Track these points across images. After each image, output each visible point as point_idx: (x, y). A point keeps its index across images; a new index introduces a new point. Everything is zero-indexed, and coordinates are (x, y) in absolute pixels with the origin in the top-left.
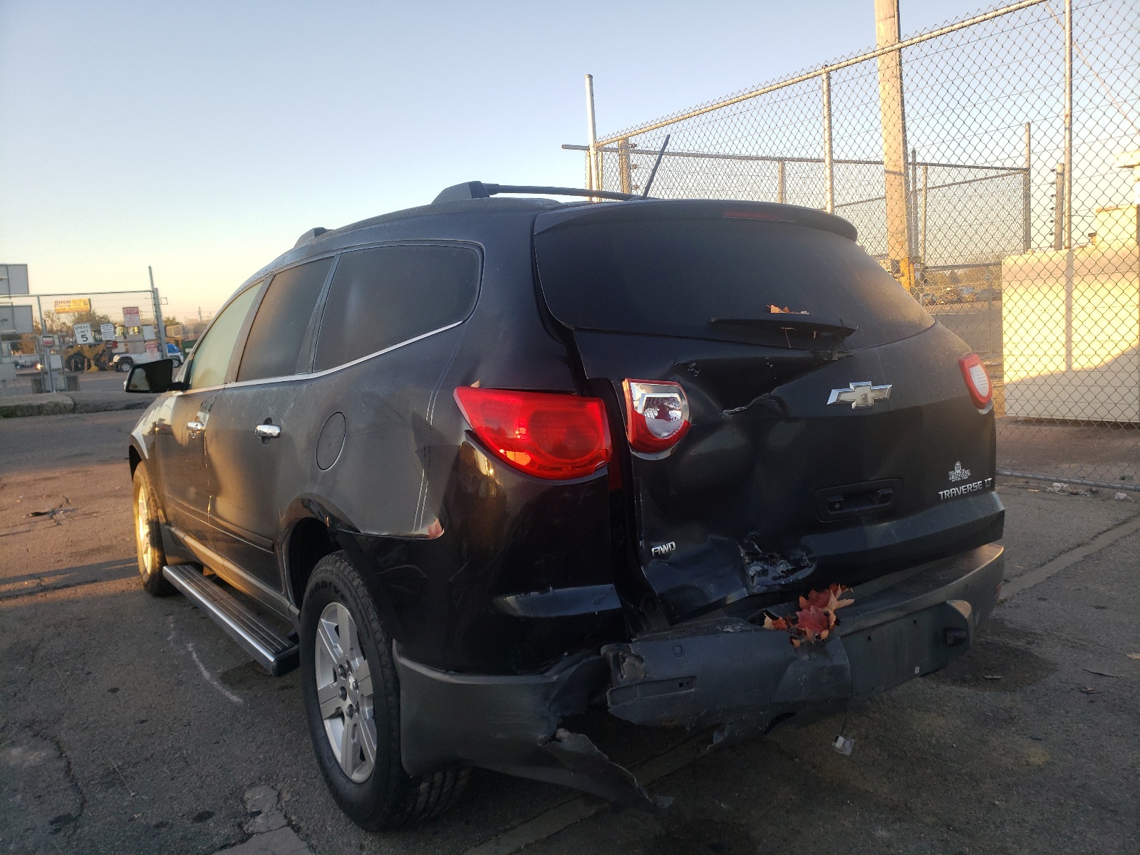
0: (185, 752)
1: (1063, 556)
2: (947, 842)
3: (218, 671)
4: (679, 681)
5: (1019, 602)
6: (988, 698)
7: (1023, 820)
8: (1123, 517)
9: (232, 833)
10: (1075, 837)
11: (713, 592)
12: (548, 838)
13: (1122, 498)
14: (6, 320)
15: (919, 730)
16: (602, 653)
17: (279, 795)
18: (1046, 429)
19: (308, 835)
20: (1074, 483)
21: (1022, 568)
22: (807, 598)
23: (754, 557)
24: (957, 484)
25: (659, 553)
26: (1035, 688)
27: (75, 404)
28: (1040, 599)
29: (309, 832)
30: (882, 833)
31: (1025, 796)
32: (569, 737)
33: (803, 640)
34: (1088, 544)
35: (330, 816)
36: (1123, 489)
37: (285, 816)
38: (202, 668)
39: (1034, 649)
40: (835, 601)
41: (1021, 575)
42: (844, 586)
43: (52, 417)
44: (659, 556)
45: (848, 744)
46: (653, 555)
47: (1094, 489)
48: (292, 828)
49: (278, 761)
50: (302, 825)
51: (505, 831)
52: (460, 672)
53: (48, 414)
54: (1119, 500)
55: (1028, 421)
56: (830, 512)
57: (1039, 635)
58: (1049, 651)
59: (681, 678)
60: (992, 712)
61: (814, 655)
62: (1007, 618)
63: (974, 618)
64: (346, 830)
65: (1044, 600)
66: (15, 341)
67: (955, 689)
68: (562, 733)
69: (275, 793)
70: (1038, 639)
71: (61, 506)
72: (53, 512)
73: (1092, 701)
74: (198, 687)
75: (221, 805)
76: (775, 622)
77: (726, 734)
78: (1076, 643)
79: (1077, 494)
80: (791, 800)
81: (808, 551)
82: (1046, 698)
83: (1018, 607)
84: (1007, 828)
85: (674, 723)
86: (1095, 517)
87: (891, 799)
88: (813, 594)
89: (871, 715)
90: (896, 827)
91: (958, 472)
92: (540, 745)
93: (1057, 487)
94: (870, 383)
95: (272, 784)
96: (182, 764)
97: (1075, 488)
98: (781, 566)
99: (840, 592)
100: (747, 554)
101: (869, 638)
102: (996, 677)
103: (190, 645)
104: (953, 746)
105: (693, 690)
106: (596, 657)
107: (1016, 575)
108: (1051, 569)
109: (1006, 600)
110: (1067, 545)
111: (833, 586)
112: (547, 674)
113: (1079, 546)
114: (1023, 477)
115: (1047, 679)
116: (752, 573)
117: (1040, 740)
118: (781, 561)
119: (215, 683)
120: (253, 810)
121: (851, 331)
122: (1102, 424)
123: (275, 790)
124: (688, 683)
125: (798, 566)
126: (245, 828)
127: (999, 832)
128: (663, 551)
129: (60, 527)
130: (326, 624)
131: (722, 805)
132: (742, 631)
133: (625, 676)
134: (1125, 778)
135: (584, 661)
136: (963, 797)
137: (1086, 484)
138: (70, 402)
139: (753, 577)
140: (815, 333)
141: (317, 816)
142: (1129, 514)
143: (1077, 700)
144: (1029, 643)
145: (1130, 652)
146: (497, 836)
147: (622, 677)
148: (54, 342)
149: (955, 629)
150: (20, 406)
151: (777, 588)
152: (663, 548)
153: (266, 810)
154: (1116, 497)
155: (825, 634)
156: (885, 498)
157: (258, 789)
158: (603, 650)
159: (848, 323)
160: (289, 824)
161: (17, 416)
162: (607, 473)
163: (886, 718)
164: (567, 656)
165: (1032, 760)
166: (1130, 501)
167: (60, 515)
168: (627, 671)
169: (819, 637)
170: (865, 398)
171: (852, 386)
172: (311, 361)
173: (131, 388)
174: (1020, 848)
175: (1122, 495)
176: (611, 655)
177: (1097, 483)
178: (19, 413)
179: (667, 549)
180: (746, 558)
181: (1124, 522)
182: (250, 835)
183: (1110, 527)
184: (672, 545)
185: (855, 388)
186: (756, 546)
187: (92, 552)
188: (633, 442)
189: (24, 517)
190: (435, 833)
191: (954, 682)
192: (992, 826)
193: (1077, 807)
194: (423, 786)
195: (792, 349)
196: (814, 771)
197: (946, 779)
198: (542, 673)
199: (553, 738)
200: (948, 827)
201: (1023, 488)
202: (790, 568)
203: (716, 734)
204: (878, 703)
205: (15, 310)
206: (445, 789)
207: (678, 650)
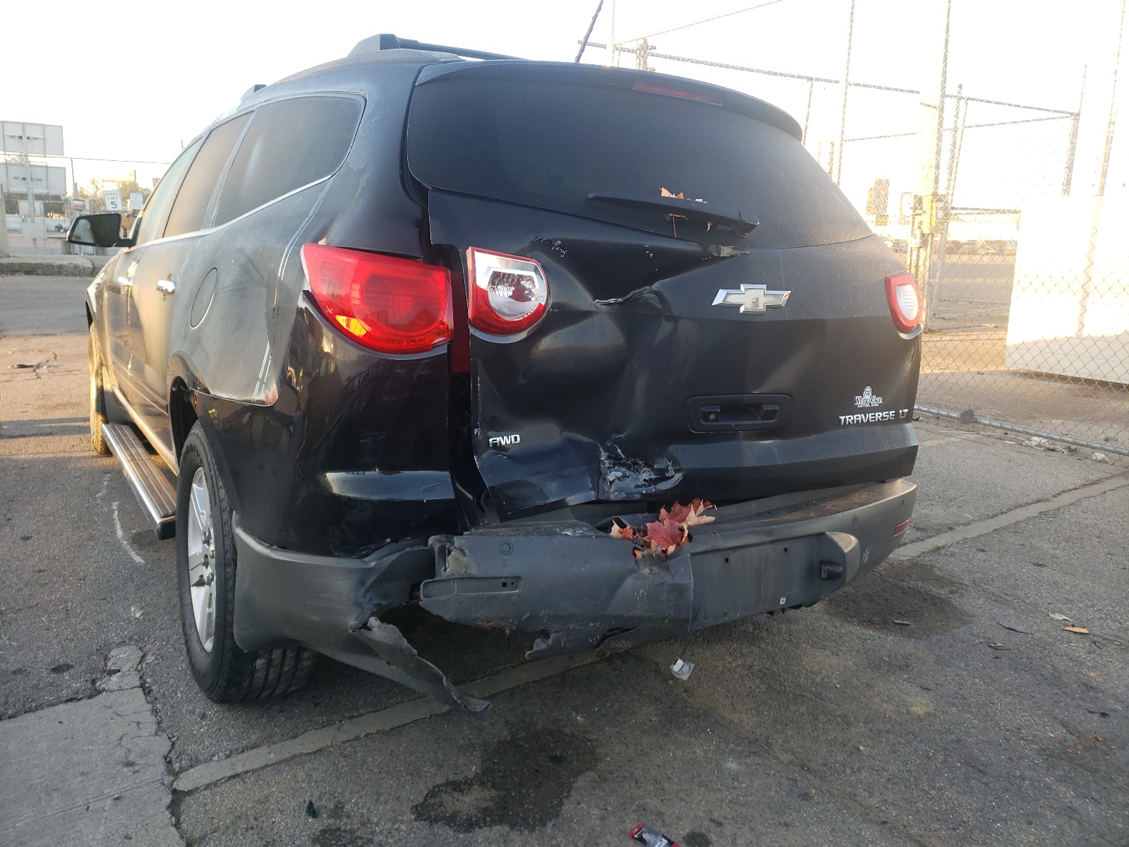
0: (69, 605)
1: (1018, 510)
2: (795, 781)
3: (132, 531)
4: (503, 580)
5: (957, 551)
6: (890, 642)
7: (883, 768)
8: (1094, 478)
9: (83, 688)
10: (932, 792)
11: (552, 491)
12: (391, 729)
13: (1099, 459)
14: (40, 180)
15: (807, 667)
16: (429, 544)
17: (143, 657)
18: (1043, 384)
19: (156, 699)
20: (1052, 439)
21: (971, 517)
22: (669, 511)
23: (616, 462)
24: (864, 411)
25: (498, 445)
26: (942, 637)
27: (94, 268)
28: (979, 550)
29: (159, 696)
30: (732, 765)
31: (894, 744)
32: (379, 627)
33: (645, 552)
34: (1048, 500)
35: (185, 683)
36: (1102, 449)
37: (141, 678)
38: (118, 526)
39: (956, 600)
40: (695, 517)
41: (969, 524)
42: (708, 503)
43: (70, 278)
44: (498, 447)
45: (686, 668)
46: (491, 446)
47: (1073, 447)
48: (144, 690)
49: (156, 624)
50: (154, 688)
51: (352, 717)
52: (283, 548)
53: (67, 275)
54: (1097, 461)
55: (1027, 375)
56: (702, 422)
57: (966, 585)
58: (971, 603)
59: (505, 578)
60: (889, 657)
61: (655, 569)
62: (938, 565)
63: (862, 555)
64: (195, 698)
65: (983, 551)
66: (47, 201)
67: (857, 630)
68: (374, 622)
69: (141, 654)
70: (963, 588)
71: (48, 361)
72: (38, 366)
73: (997, 657)
74: (107, 544)
75: (84, 659)
76: (622, 530)
77: (550, 641)
78: (1001, 598)
79: (1053, 450)
80: (651, 721)
81: (675, 462)
82: (950, 649)
83: (953, 555)
84: (864, 775)
85: (491, 624)
86: (1067, 474)
87: (753, 732)
88: (677, 507)
89: (763, 646)
90: (749, 761)
91: (867, 398)
92: (351, 631)
93: (1035, 441)
94: (765, 286)
95: (140, 645)
96: (63, 616)
97: (1053, 444)
98: (644, 474)
99: (701, 508)
100: (609, 458)
101: (727, 560)
102: (905, 622)
103: (116, 504)
104: (836, 687)
105: (517, 591)
106: (422, 548)
107: (963, 524)
108: (1003, 521)
109: (944, 547)
110: (1025, 500)
111: (696, 501)
112: (366, 559)
113: (1038, 501)
114: (1001, 428)
115: (957, 630)
116: (611, 477)
117: (930, 690)
118: (645, 469)
119: (125, 542)
120: (113, 668)
121: (750, 227)
122: (1103, 384)
123: (142, 651)
124: (512, 584)
125: (662, 477)
126: (97, 685)
127: (854, 777)
128: (503, 443)
129: (39, 380)
130: (197, 490)
131: (578, 718)
132: (582, 536)
133: (448, 570)
134: (1006, 739)
135: (408, 549)
136: (829, 738)
137: (1064, 441)
138: (89, 265)
139: (611, 483)
140: (709, 225)
141: (172, 681)
142: (1101, 475)
143: (982, 655)
144: (951, 593)
145: (1054, 612)
146: (341, 721)
147: (445, 570)
148: (84, 206)
149: (831, 563)
150: (41, 264)
151: (638, 496)
152: (504, 440)
153: (125, 670)
154: (1094, 458)
155: (671, 549)
156: (771, 414)
157: (126, 648)
158: (431, 540)
159: (747, 218)
160: (142, 686)
161: (38, 274)
162: (446, 352)
163: (777, 651)
164: (390, 543)
165: (914, 709)
166: (1107, 463)
167: (44, 369)
168: (452, 566)
169: (664, 552)
170: (756, 302)
171: (742, 287)
172: (213, 217)
173: (73, 239)
174: (870, 797)
175: (1100, 456)
176: (437, 547)
177: (1076, 441)
178: (40, 271)
179: (508, 442)
180: (607, 461)
181: (1093, 483)
182: (99, 692)
183: (1077, 487)
184: (516, 438)
185: (746, 290)
186: (619, 451)
187: (57, 407)
188: (473, 319)
189: (9, 367)
190: (281, 712)
191: (861, 623)
192: (848, 771)
193: (945, 761)
194: (260, 662)
195: (677, 239)
196: (685, 695)
197: (817, 719)
198: (361, 557)
199: (365, 626)
200: (802, 766)
201: (1000, 439)
202: (653, 477)
203: (538, 641)
204: (774, 635)
205: (49, 169)
206: (286, 668)
207: (506, 548)
